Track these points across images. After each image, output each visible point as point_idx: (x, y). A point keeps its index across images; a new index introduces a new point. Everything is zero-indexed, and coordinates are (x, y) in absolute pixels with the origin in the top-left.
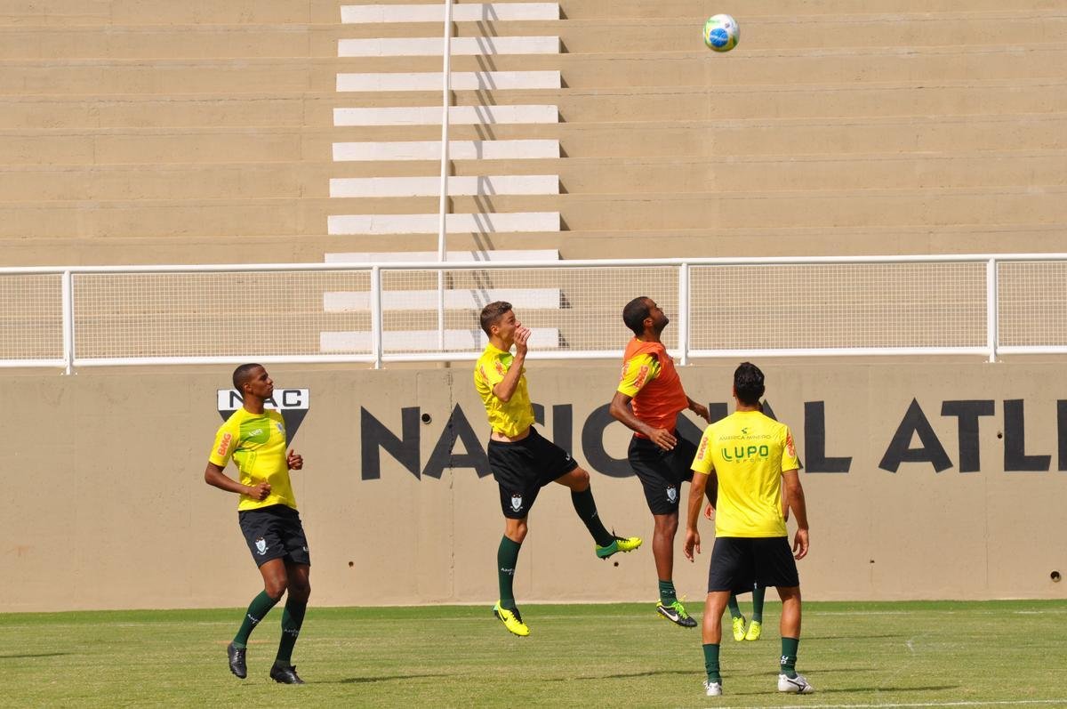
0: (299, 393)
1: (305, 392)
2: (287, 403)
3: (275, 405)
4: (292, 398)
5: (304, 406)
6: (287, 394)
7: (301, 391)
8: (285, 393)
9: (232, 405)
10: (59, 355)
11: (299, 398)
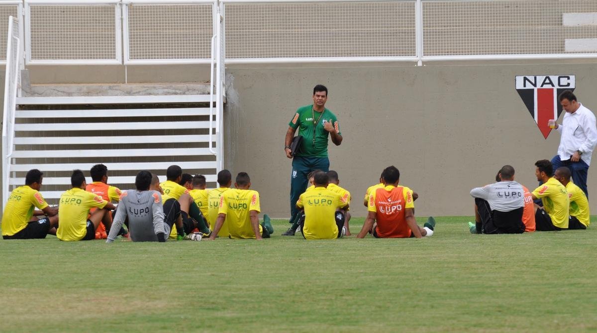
0: (569, 78)
1: (572, 78)
2: (561, 84)
3: (553, 86)
4: (564, 81)
5: (572, 86)
6: (561, 79)
7: (571, 77)
8: (559, 78)
9: (525, 86)
10: (413, 53)
11: (569, 81)
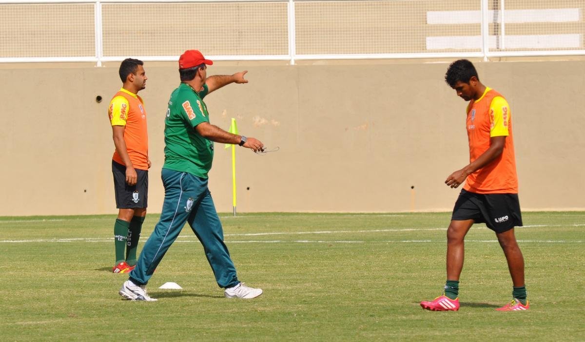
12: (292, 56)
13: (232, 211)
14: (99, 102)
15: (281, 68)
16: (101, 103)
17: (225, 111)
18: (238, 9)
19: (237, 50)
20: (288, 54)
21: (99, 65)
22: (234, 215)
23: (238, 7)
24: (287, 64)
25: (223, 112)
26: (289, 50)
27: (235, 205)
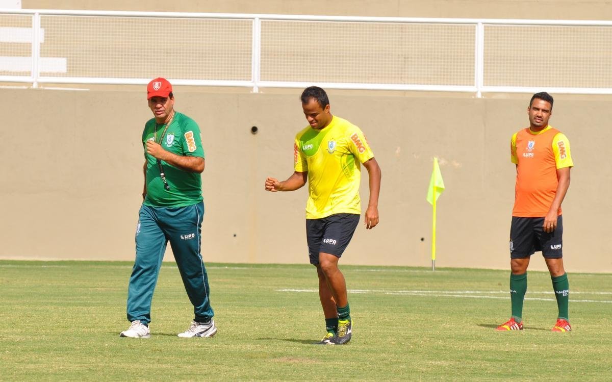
12: (479, 87)
13: (429, 265)
14: (254, 134)
15: (465, 100)
16: (256, 135)
17: (399, 148)
18: (402, 31)
19: (401, 78)
20: (473, 85)
21: (256, 91)
22: (432, 270)
23: (402, 28)
24: (473, 97)
25: (396, 149)
26: (475, 81)
27: (434, 259)
